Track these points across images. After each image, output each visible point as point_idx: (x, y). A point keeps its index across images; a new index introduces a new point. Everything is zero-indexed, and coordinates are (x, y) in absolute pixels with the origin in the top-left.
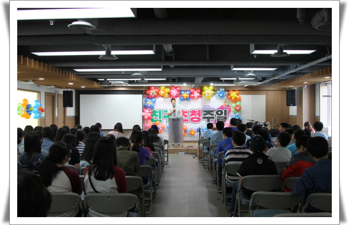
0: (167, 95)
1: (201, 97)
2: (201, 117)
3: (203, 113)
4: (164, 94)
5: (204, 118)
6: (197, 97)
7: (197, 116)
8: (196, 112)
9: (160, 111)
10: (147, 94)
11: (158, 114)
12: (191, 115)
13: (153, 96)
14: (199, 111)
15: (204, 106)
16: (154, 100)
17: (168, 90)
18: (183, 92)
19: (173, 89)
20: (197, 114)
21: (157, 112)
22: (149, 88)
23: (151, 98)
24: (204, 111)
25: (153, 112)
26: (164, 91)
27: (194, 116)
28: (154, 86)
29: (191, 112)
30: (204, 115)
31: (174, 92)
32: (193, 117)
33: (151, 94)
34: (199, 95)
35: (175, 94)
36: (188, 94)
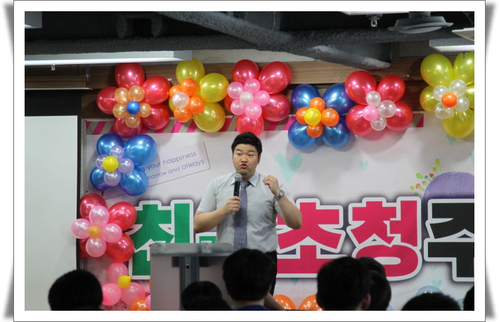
0: (211, 113)
1: (420, 124)
2: (420, 248)
3: (431, 220)
4: (191, 111)
5: (435, 250)
6: (383, 124)
7: (397, 240)
8: (392, 212)
9: (182, 211)
10: (99, 114)
11: (169, 228)
12: (361, 234)
13: (133, 122)
14: (408, 207)
15: (436, 180)
16: (140, 144)
17: (211, 86)
18: (306, 98)
19: (243, 81)
20: (396, 228)
21: (166, 217)
22: (112, 76)
23: (123, 136)
24: (439, 210)
25: (138, 218)
26: (193, 91)
27: (374, 240)
28: (136, 66)
29: (358, 214)
30: (439, 230)
31: (247, 96)
32: (369, 243)
33: (120, 110)
34: (394, 109)
35: (256, 110)
36: (336, 106)
